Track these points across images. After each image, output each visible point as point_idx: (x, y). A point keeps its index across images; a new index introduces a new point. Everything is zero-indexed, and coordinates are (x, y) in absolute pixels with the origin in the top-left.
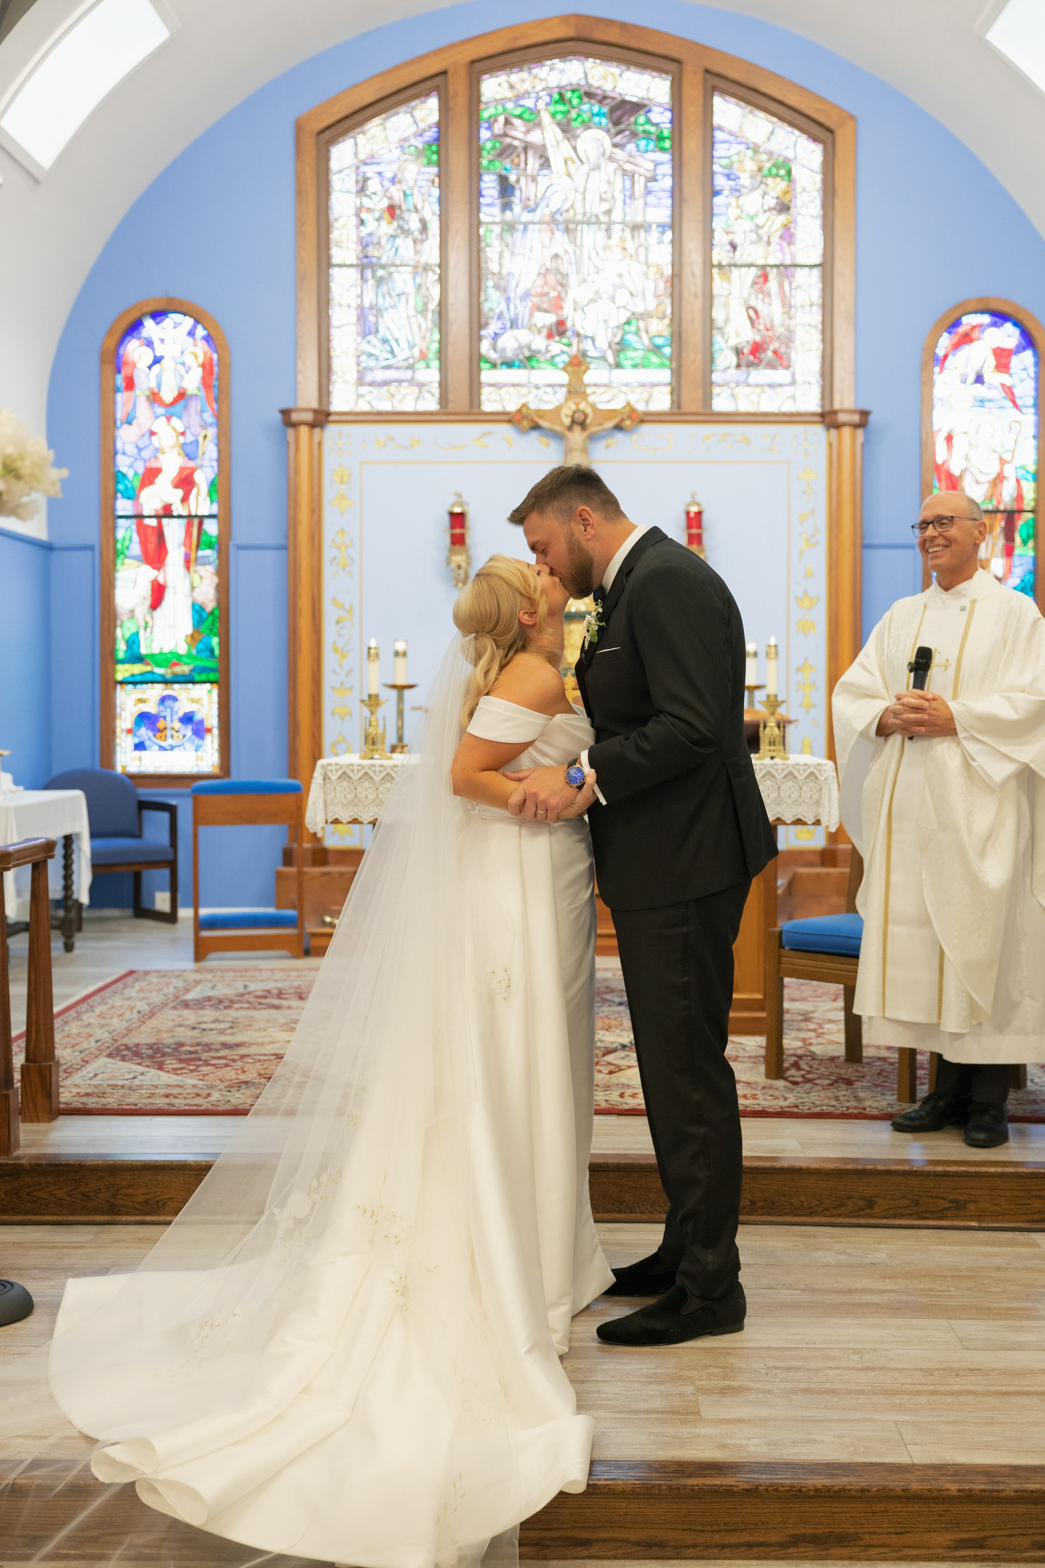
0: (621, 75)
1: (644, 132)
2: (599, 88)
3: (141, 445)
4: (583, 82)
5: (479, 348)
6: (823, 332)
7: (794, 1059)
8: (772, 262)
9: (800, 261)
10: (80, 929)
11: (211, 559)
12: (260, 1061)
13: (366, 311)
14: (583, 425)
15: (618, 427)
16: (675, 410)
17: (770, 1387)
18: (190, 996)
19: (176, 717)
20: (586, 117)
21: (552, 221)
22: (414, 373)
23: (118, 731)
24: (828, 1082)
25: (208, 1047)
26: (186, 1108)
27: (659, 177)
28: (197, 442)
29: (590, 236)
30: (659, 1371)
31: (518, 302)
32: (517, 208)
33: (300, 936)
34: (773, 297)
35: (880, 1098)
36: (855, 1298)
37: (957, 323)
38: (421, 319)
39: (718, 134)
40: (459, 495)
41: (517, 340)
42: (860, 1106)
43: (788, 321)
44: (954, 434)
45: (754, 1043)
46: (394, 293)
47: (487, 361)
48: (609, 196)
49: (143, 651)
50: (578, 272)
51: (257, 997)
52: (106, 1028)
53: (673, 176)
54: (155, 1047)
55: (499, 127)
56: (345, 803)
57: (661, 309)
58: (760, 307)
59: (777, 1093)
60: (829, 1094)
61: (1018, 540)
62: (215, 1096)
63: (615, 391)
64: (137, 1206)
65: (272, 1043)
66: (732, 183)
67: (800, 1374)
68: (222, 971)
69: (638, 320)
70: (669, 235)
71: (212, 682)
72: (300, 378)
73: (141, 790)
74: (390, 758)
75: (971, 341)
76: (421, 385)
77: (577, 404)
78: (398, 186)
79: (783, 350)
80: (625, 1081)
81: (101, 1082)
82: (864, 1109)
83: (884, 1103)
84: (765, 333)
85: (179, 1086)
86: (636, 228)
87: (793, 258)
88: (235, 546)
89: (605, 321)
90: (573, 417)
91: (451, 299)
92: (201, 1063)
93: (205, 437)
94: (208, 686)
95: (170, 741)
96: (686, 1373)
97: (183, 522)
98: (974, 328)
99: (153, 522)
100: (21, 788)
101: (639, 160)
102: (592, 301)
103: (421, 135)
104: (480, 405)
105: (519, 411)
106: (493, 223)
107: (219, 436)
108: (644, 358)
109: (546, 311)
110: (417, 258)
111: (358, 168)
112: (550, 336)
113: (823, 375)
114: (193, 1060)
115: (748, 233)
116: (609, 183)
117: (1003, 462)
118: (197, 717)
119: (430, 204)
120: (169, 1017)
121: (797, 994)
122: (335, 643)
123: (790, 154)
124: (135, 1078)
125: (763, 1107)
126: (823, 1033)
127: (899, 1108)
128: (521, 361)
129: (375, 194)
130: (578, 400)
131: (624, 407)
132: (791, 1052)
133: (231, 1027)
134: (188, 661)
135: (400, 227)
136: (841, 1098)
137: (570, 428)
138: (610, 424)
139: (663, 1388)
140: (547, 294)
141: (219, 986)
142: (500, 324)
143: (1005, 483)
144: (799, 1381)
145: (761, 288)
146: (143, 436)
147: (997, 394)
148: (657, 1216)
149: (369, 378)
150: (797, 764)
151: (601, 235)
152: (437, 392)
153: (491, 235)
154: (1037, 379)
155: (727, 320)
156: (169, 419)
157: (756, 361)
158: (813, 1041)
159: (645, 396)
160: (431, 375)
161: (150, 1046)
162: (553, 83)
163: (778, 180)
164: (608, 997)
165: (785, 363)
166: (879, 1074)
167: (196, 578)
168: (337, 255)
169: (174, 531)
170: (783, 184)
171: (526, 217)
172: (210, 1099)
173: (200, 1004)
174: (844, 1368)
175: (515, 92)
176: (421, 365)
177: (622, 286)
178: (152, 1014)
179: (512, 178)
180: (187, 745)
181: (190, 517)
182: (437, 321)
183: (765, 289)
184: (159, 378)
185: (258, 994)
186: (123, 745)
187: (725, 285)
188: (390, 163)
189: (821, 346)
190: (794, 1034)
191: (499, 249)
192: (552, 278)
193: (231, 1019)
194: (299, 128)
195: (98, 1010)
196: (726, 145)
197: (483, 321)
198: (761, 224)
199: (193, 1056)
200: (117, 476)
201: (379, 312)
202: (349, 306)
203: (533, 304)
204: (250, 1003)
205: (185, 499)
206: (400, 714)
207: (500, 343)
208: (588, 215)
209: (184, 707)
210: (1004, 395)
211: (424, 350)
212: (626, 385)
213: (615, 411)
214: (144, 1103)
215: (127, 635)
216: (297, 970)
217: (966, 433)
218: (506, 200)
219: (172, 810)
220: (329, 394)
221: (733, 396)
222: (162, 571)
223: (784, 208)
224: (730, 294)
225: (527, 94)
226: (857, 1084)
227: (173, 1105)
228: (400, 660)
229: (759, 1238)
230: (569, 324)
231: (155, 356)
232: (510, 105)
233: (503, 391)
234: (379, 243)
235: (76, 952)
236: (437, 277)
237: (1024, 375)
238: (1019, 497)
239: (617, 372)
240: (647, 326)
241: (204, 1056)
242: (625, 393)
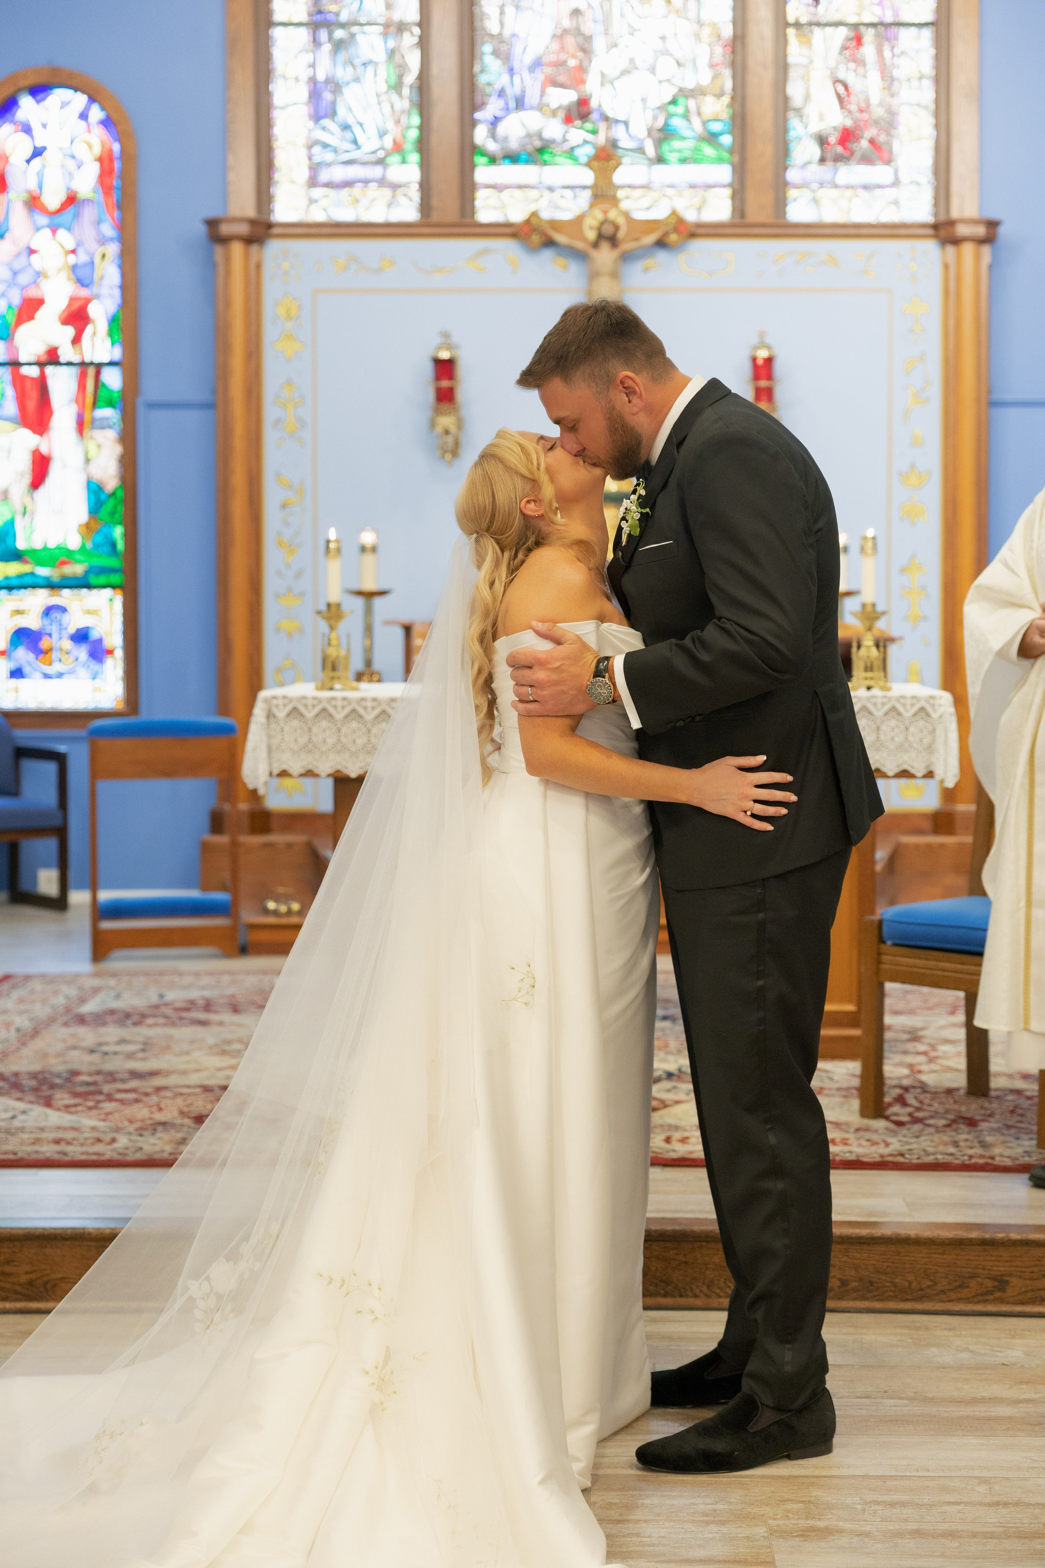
3: (18, 269)
5: (472, 137)
6: (937, 114)
7: (898, 1091)
8: (867, 18)
9: (905, 18)
11: (113, 422)
12: (181, 1094)
13: (319, 85)
14: (613, 240)
15: (661, 244)
16: (737, 220)
17: (867, 1528)
18: (86, 1008)
19: (65, 634)
22: (385, 170)
24: (942, 1122)
25: (112, 1077)
26: (84, 1157)
30: (719, 1507)
31: (526, 74)
33: (234, 929)
34: (869, 67)
35: (1014, 1143)
36: (980, 1410)
38: (395, 97)
40: (446, 335)
41: (524, 125)
42: (987, 1154)
43: (888, 100)
45: (844, 1071)
46: (357, 62)
47: (484, 154)
49: (21, 544)
50: (606, 34)
51: (177, 1010)
54: (40, 1076)
56: (295, 749)
57: (719, 83)
58: (851, 79)
59: (875, 1137)
60: (945, 1138)
62: (123, 1141)
63: (657, 195)
64: (18, 1288)
65: (197, 1071)
67: (907, 1511)
68: (129, 975)
69: (687, 97)
71: (114, 587)
72: (231, 177)
73: (18, 733)
74: (356, 689)
76: (395, 187)
77: (605, 213)
79: (882, 138)
80: (671, 1120)
82: (993, 1158)
83: (1020, 1150)
84: (858, 115)
85: (73, 1129)
87: (896, 15)
88: (145, 404)
89: (643, 100)
90: (599, 229)
91: (435, 72)
92: (101, 1097)
93: (104, 256)
94: (108, 592)
95: (57, 666)
96: (755, 1510)
97: (74, 371)
99: (33, 371)
102: (625, 72)
104: (473, 213)
105: (527, 222)
107: (122, 255)
108: (696, 150)
109: (562, 86)
110: (389, 15)
112: (568, 120)
113: (936, 172)
114: (92, 1093)
118: (94, 635)
120: (59, 1036)
121: (901, 1006)
122: (280, 535)
124: (14, 1117)
125: (857, 1156)
126: (937, 1057)
127: (1040, 1157)
128: (530, 155)
130: (606, 206)
131: (668, 217)
132: (895, 1082)
133: (143, 1050)
134: (82, 558)
136: (962, 1144)
137: (596, 245)
138: (650, 239)
139: (724, 1529)
140: (563, 64)
141: (126, 995)
142: (501, 103)
144: (906, 1521)
145: (853, 55)
146: (19, 254)
148: (715, 1302)
149: (324, 176)
150: (903, 697)
152: (416, 195)
155: (807, 98)
156: (54, 231)
157: (847, 154)
158: (924, 1068)
159: (696, 201)
160: (408, 173)
161: (34, 1076)
165: (885, 155)
166: (1012, 1112)
167: (92, 446)
168: (281, 9)
169: (61, 383)
172: (116, 1145)
173: (100, 1019)
174: (966, 1503)
176: (395, 159)
177: (666, 52)
178: (35, 1033)
180: (81, 671)
181: (83, 365)
182: (416, 98)
183: (858, 56)
184: (41, 175)
185: (179, 1005)
187: (804, 51)
189: (933, 135)
190: (898, 1058)
192: (571, 42)
193: (141, 1039)
197: (478, 99)
199: (92, 1088)
201: (335, 86)
202: (297, 79)
203: (546, 77)
204: (166, 1017)
205: (76, 340)
206: (369, 630)
207: (501, 129)
209: (75, 621)
211: (399, 138)
212: (672, 186)
213: (656, 221)
214: (25, 1151)
216: (230, 973)
219: (60, 759)
220: (270, 199)
221: (815, 201)
222: (45, 437)
224: (811, 62)
226: (983, 1125)
227: (65, 1154)
228: (369, 558)
229: (852, 1330)
230: (594, 104)
231: (35, 147)
233: (506, 193)
236: (416, 40)
239: (659, 168)
240: (698, 108)
241: (106, 1088)
242: (670, 198)
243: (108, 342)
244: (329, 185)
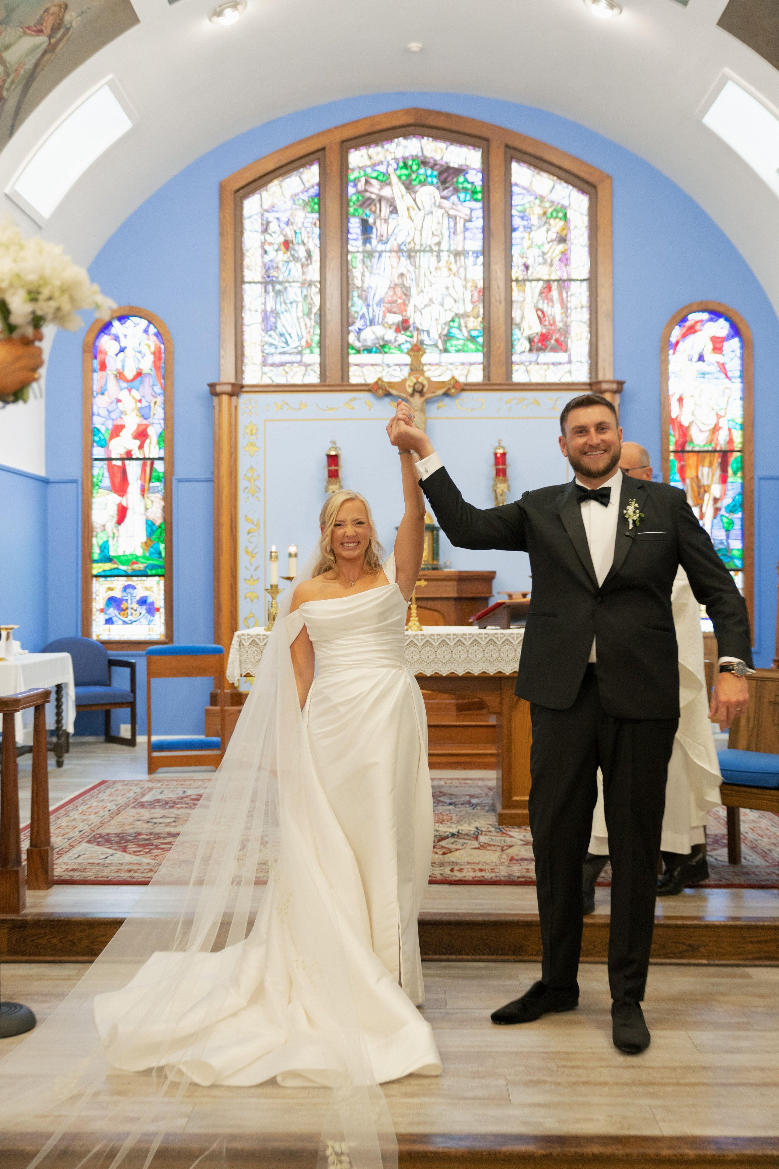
0: (446, 149)
1: (463, 188)
2: (432, 158)
3: (110, 409)
4: (420, 154)
5: (348, 339)
6: (590, 326)
8: (553, 277)
9: (573, 277)
10: (67, 751)
11: (160, 489)
13: (268, 314)
15: (446, 394)
16: (486, 382)
17: (560, 1080)
18: (144, 799)
19: (135, 600)
20: (422, 178)
21: (400, 250)
22: (302, 357)
23: (94, 610)
25: (158, 836)
26: (143, 879)
27: (473, 219)
28: (150, 406)
29: (426, 260)
30: (480, 1069)
31: (375, 307)
32: (374, 242)
34: (555, 302)
37: (684, 320)
38: (307, 320)
39: (515, 189)
40: (334, 443)
41: (374, 333)
43: (565, 319)
44: (684, 397)
46: (288, 302)
47: (353, 348)
48: (439, 233)
49: (112, 553)
50: (417, 286)
51: (192, 800)
52: (86, 822)
53: (484, 218)
54: (121, 835)
55: (361, 186)
56: (254, 662)
57: (476, 311)
58: (545, 308)
61: (730, 471)
63: (444, 369)
66: (525, 223)
67: (581, 1071)
68: (168, 781)
69: (459, 318)
70: (481, 259)
71: (159, 576)
72: (222, 361)
73: (110, 652)
75: (696, 332)
76: (307, 366)
77: (417, 378)
78: (291, 227)
79: (562, 339)
80: (453, 859)
81: (82, 861)
84: (549, 327)
85: (138, 864)
86: (457, 254)
87: (568, 275)
88: (176, 479)
89: (436, 320)
90: (414, 387)
91: (328, 306)
92: (153, 847)
93: (155, 403)
94: (157, 578)
95: (130, 618)
96: (499, 1071)
97: (140, 463)
98: (697, 322)
99: (119, 463)
100: (27, 651)
101: (460, 207)
102: (427, 305)
103: (307, 191)
104: (348, 379)
105: (376, 383)
106: (358, 252)
107: (165, 402)
108: (464, 345)
109: (395, 313)
110: (304, 277)
111: (262, 215)
112: (398, 330)
113: (590, 356)
114: (148, 845)
115: (537, 258)
116: (439, 223)
117: (719, 416)
118: (149, 600)
119: (313, 239)
120: (131, 814)
122: (247, 547)
123: (566, 203)
124: (106, 858)
128: (377, 348)
129: (274, 232)
130: (417, 375)
131: (450, 380)
133: (174, 821)
134: (144, 561)
135: (293, 255)
137: (412, 395)
138: (440, 392)
139: (483, 1081)
140: (395, 302)
141: (166, 792)
142: (362, 321)
143: (720, 432)
144: (580, 1076)
145: (546, 296)
146: (112, 402)
147: (714, 368)
149: (270, 360)
151: (434, 259)
152: (318, 370)
153: (356, 260)
154: (742, 358)
155: (523, 317)
156: (130, 390)
157: (544, 347)
159: (465, 372)
160: (314, 358)
161: (117, 835)
162: (399, 155)
163: (558, 220)
164: (441, 799)
165: (563, 348)
167: (149, 502)
168: (248, 275)
169: (133, 469)
170: (562, 223)
171: (380, 247)
173: (152, 805)
175: (373, 161)
176: (307, 351)
177: (449, 295)
178: (118, 812)
179: (371, 221)
180: (142, 620)
181: (144, 459)
182: (319, 321)
183: (549, 296)
184: (123, 361)
185: (193, 797)
186: (97, 620)
187: (521, 294)
188: (285, 211)
189: (589, 336)
191: (362, 270)
192: (399, 291)
193: (174, 816)
194: (222, 188)
195: (80, 809)
196: (521, 196)
197: (351, 320)
198: (546, 251)
199: (148, 842)
200: (94, 431)
201: (276, 314)
202: (256, 311)
203: (386, 308)
205: (141, 447)
207: (363, 335)
208: (424, 246)
209: (140, 593)
210: (719, 369)
211: (309, 341)
212: (451, 364)
213: (444, 382)
214: (112, 876)
215: (101, 543)
217: (692, 396)
218: (366, 236)
219: (132, 666)
220: (242, 372)
221: (527, 371)
222: (125, 497)
223: (562, 240)
224: (524, 300)
225: (381, 163)
227: (133, 878)
228: (293, 560)
230: (411, 322)
231: (121, 347)
232: (369, 170)
233: (365, 368)
234: (277, 267)
235: (65, 767)
236: (318, 290)
237: (733, 355)
238: (731, 441)
239: (445, 355)
240: (466, 323)
241: (155, 842)
242: (451, 370)
243: (157, 447)
244: (272, 365)
